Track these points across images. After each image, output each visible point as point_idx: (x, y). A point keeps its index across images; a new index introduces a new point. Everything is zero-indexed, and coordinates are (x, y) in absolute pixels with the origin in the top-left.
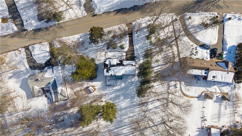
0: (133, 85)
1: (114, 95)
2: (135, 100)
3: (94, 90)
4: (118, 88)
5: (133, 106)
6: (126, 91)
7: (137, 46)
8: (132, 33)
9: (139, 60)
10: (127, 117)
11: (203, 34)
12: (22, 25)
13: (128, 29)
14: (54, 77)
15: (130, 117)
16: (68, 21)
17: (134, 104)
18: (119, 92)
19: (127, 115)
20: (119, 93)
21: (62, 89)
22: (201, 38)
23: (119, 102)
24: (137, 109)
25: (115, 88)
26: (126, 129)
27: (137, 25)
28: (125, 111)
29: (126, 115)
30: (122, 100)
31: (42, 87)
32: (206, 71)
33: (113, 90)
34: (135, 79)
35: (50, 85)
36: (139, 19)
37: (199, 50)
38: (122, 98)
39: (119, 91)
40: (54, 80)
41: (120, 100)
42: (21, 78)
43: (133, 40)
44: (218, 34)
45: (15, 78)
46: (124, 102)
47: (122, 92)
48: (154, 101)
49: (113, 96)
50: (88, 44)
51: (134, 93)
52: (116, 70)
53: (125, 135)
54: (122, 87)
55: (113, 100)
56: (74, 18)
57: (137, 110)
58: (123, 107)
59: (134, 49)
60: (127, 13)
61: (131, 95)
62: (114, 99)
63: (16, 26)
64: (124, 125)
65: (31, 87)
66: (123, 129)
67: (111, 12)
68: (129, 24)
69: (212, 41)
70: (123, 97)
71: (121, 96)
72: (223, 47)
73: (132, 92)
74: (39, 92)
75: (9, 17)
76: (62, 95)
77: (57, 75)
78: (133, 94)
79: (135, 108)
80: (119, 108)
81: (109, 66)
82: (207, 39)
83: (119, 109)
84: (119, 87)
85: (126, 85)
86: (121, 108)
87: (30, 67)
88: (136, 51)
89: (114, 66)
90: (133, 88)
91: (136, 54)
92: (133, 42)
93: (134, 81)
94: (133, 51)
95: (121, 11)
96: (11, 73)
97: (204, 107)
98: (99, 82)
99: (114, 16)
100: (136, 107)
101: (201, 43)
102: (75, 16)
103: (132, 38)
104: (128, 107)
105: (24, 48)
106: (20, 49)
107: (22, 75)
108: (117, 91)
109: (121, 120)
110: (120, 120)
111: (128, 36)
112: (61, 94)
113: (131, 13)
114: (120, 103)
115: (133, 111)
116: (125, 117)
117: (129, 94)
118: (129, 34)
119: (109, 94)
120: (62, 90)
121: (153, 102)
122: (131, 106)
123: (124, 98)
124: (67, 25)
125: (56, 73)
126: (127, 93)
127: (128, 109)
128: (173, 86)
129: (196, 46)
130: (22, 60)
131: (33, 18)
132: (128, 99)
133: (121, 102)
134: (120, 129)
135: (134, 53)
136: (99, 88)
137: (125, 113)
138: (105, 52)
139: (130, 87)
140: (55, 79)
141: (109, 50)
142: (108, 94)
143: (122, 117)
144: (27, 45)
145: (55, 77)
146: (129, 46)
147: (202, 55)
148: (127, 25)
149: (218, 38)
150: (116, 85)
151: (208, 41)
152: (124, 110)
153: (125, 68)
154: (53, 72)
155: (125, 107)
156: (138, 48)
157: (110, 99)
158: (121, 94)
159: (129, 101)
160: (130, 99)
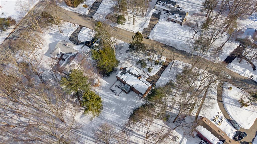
1: (109, 102)
4: (117, 98)
5: (117, 125)
6: (122, 107)
7: (163, 78)
8: (167, 66)
11: (237, 111)
12: (93, 14)
13: (166, 62)
16: (125, 30)
18: (116, 102)
20: (114, 103)
22: (232, 113)
25: (114, 96)
31: (63, 52)
32: (220, 141)
34: (139, 102)
35: (70, 55)
37: (224, 121)
38: (114, 110)
40: (77, 53)
41: (110, 110)
42: (57, 39)
43: (163, 72)
44: (255, 122)
45: (53, 36)
47: (118, 105)
48: (141, 137)
50: (125, 51)
56: (130, 31)
59: (158, 79)
61: (124, 113)
63: (89, 12)
65: (56, 47)
67: (161, 44)
68: (169, 59)
69: (244, 123)
70: (115, 110)
71: (115, 107)
72: (254, 138)
73: (127, 111)
74: (58, 55)
75: (90, 6)
76: (70, 68)
78: (126, 114)
80: (102, 117)
81: (126, 71)
82: (239, 117)
84: (120, 98)
85: (126, 101)
87: (70, 38)
88: (159, 81)
89: (131, 73)
91: (158, 83)
92: (162, 73)
93: (137, 103)
94: (157, 80)
96: (54, 32)
98: (106, 82)
101: (230, 117)
102: (132, 30)
103: (164, 70)
104: (112, 122)
105: (80, 25)
106: (76, 25)
107: (59, 38)
108: (115, 99)
111: (162, 66)
112: (70, 66)
114: (108, 113)
117: (123, 110)
118: (163, 66)
120: (74, 64)
121: (139, 136)
123: (115, 111)
124: (121, 31)
125: (82, 50)
128: (173, 136)
129: (222, 115)
130: (70, 30)
131: (104, 15)
132: (118, 114)
135: (156, 82)
138: (133, 65)
139: (130, 106)
141: (137, 65)
142: (104, 96)
143: (97, 127)
144: (83, 25)
145: (79, 52)
146: (156, 74)
147: (225, 129)
148: (167, 59)
149: (252, 126)
150: (118, 95)
151: (240, 120)
152: (105, 122)
154: (81, 48)
155: (109, 119)
156: (163, 79)
158: (116, 105)
159: (117, 117)
160: (119, 116)
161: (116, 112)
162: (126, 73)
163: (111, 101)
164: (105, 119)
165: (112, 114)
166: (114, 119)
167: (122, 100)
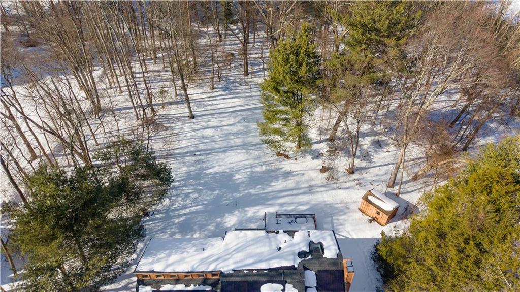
0: (181, 219)
1: (271, 186)
2: (185, 169)
3: (370, 198)
4: (258, 208)
5: (197, 153)
6: (218, 198)
10: (225, 128)
15: (215, 127)
17: (194, 158)
18: (250, 195)
19: (226, 132)
20: (252, 191)
23: (251, 164)
24: (185, 145)
25: (272, 210)
26: (233, 105)
28: (232, 141)
29: (229, 133)
30: (242, 171)
33: (282, 205)
38: (237, 176)
39: (253, 197)
46: (230, 163)
47: (236, 195)
49: (278, 185)
51: (187, 191)
52: (263, 250)
53: (237, 96)
54: (236, 212)
55: (278, 172)
57: (184, 142)
58: (238, 151)
61: (200, 184)
62: (273, 174)
64: (239, 113)
66: (242, 106)
70: (234, 178)
71: (242, 183)
73: (193, 196)
78: (192, 187)
79: (192, 149)
81: (311, 277)
83: (252, 148)
84: (250, 214)
85: (219, 220)
86: (244, 151)
89: (279, 276)
90: (184, 207)
98: (355, 237)
100: (186, 150)
104: (218, 152)
108: (261, 200)
109: (248, 122)
110: (251, 124)
114: (247, 162)
115: (199, 141)
116: (234, 129)
119: (295, 192)
122: (207, 154)
123: (231, 176)
126: (216, 193)
127: (217, 146)
132: (216, 173)
133: (245, 165)
134: (252, 106)
136: (345, 214)
137: (232, 137)
139: (197, 212)
142: (302, 191)
143: (242, 128)
152: (233, 145)
153: (203, 261)
157: (288, 177)
158: (241, 189)
159: (212, 167)
160: (208, 171)
161: (228, 176)
163: (269, 189)
164: (244, 149)
166: (217, 159)
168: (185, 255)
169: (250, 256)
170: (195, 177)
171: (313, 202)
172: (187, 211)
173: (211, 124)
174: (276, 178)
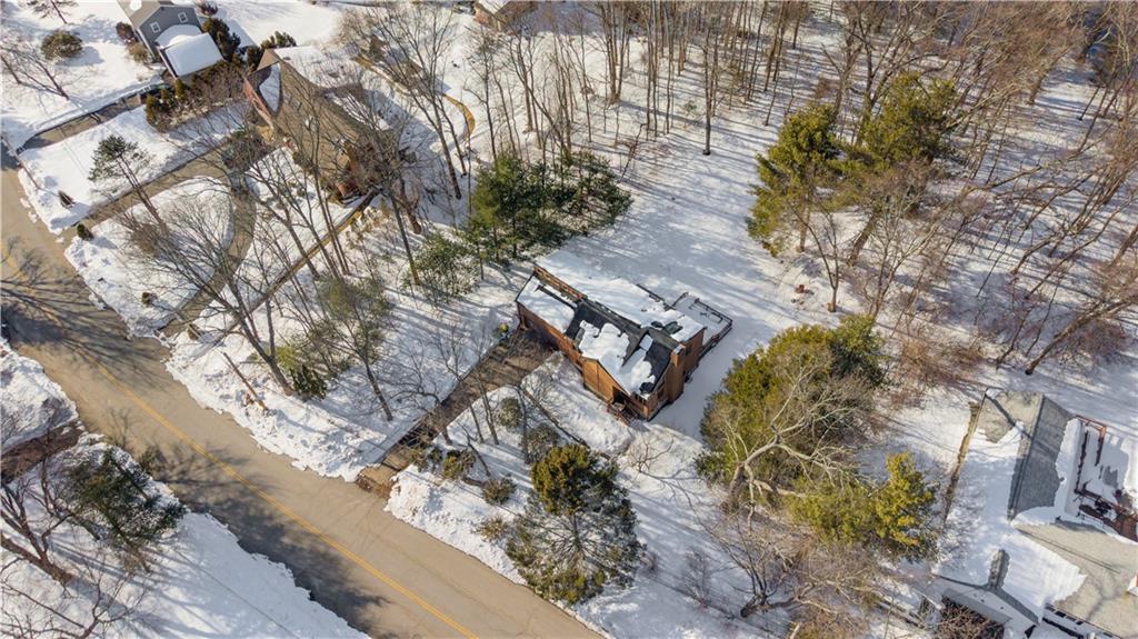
0: (611, 256)
1: (724, 276)
2: (653, 210)
4: (686, 285)
5: (678, 200)
6: (661, 255)
8: (401, 441)
9: (499, 315)
13: (401, 469)
14: (1009, 530)
15: (723, 179)
17: (671, 204)
18: (693, 271)
19: (732, 191)
20: (699, 269)
21: (990, 444)
23: (724, 241)
24: (672, 185)
27: (343, 448)
28: (728, 205)
29: (735, 194)
30: (707, 243)
36: (307, 468)
38: (697, 246)
39: (694, 275)
40: (1019, 516)
41: (716, 246)
46: (703, 230)
47: (679, 263)
49: (733, 279)
51: (636, 233)
52: (631, 304)
55: (747, 267)
57: (674, 180)
58: (725, 220)
59: (471, 371)
60: (322, 548)
61: (653, 233)
62: (739, 265)
67: (382, 632)
68: (370, 490)
70: (693, 246)
71: (694, 255)
73: (638, 241)
76: (1006, 414)
77: (984, 528)
78: (643, 232)
79: (677, 193)
81: (647, 342)
84: (675, 287)
85: (643, 275)
86: (731, 223)
88: (474, 357)
89: (624, 325)
90: (622, 247)
91: (483, 345)
93: (597, 263)
94: (480, 366)
95: (335, 589)
97: (455, 65)
99: (391, 597)
100: (669, 191)
104: (701, 210)
108: (698, 282)
112: (1014, 425)
113: (308, 534)
114: (722, 237)
115: (691, 187)
117: (657, 242)
119: (743, 296)
122: (687, 206)
123: (693, 242)
125: (988, 539)
126: (661, 250)
127: (706, 203)
132: (678, 230)
133: (716, 239)
135: (486, 356)
137: (733, 200)
139: (629, 258)
140: (1011, 517)
142: (752, 299)
145: (1004, 520)
146: (476, 396)
148: (384, 492)
152: (725, 210)
154: (1004, 558)
155: (714, 218)
157: (753, 277)
158: (689, 260)
159: (680, 223)
160: (671, 225)
161: (688, 240)
162: (650, 325)
163: (718, 277)
164: (733, 220)
165: (700, 231)
166: (694, 217)
167: (664, 278)
168: (574, 274)
169: (617, 303)
170: (655, 223)
171: (754, 317)
172: (621, 252)
173: (724, 173)
174: (738, 271)
